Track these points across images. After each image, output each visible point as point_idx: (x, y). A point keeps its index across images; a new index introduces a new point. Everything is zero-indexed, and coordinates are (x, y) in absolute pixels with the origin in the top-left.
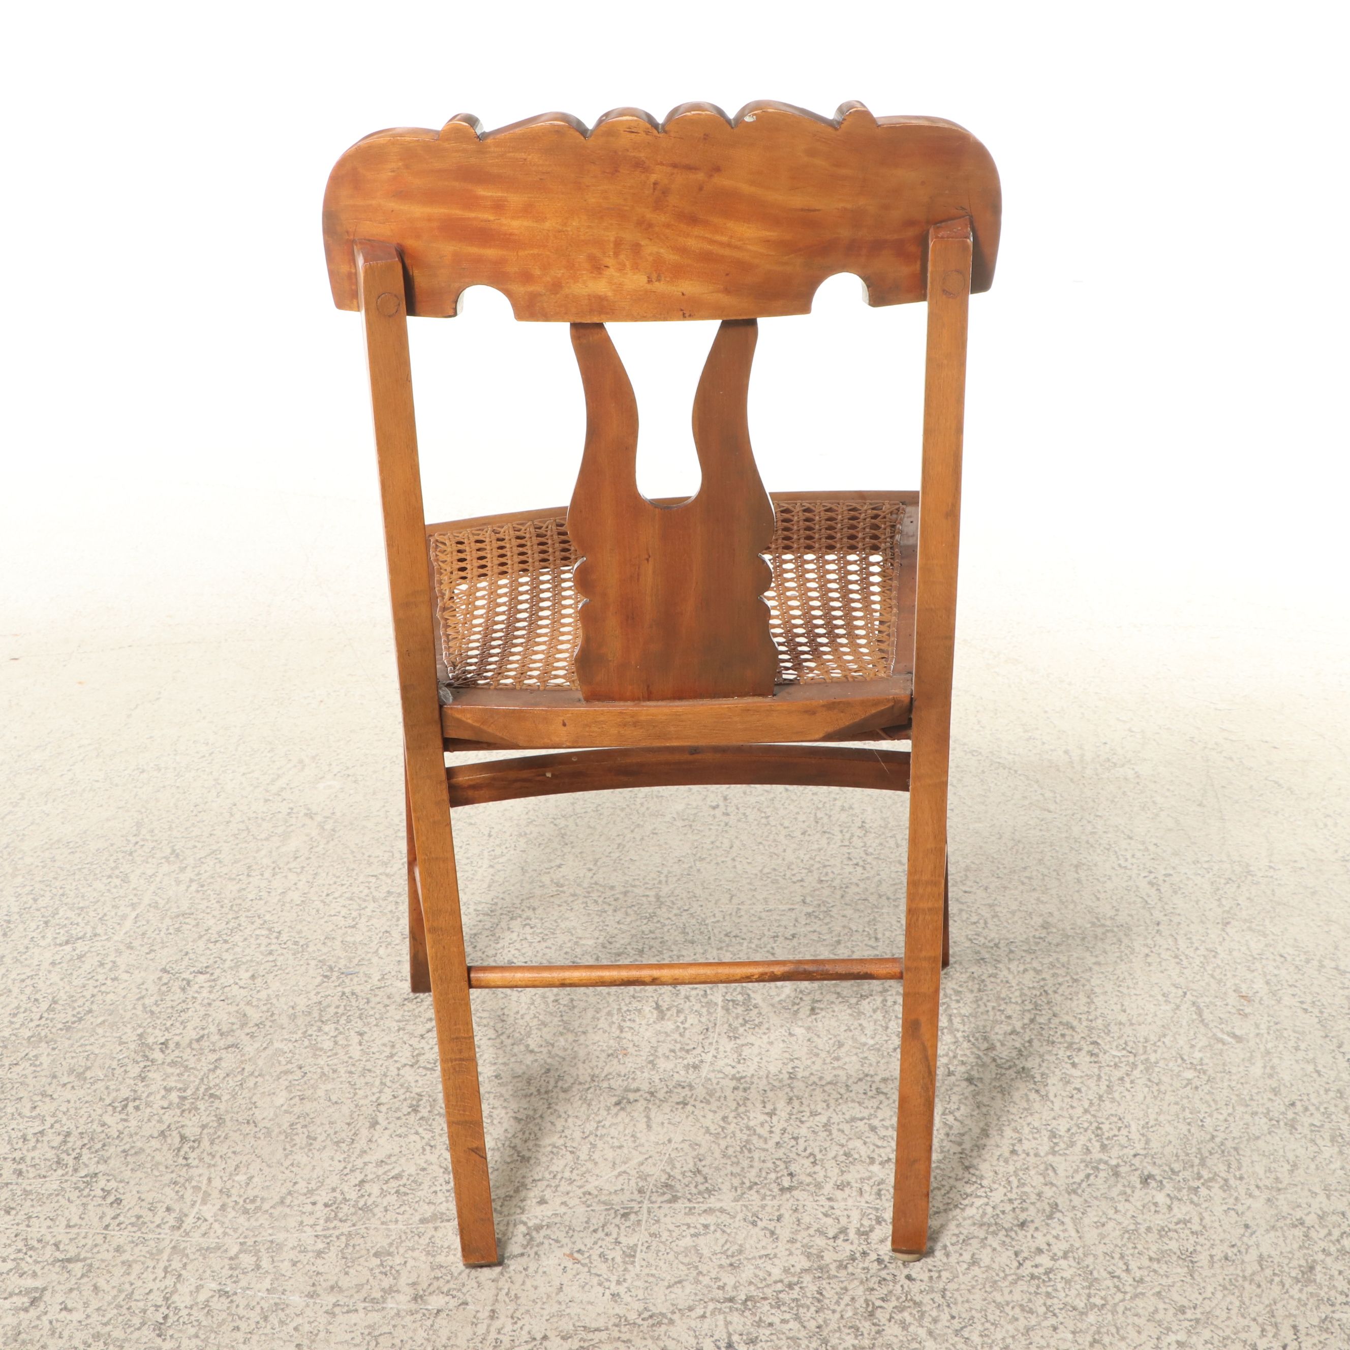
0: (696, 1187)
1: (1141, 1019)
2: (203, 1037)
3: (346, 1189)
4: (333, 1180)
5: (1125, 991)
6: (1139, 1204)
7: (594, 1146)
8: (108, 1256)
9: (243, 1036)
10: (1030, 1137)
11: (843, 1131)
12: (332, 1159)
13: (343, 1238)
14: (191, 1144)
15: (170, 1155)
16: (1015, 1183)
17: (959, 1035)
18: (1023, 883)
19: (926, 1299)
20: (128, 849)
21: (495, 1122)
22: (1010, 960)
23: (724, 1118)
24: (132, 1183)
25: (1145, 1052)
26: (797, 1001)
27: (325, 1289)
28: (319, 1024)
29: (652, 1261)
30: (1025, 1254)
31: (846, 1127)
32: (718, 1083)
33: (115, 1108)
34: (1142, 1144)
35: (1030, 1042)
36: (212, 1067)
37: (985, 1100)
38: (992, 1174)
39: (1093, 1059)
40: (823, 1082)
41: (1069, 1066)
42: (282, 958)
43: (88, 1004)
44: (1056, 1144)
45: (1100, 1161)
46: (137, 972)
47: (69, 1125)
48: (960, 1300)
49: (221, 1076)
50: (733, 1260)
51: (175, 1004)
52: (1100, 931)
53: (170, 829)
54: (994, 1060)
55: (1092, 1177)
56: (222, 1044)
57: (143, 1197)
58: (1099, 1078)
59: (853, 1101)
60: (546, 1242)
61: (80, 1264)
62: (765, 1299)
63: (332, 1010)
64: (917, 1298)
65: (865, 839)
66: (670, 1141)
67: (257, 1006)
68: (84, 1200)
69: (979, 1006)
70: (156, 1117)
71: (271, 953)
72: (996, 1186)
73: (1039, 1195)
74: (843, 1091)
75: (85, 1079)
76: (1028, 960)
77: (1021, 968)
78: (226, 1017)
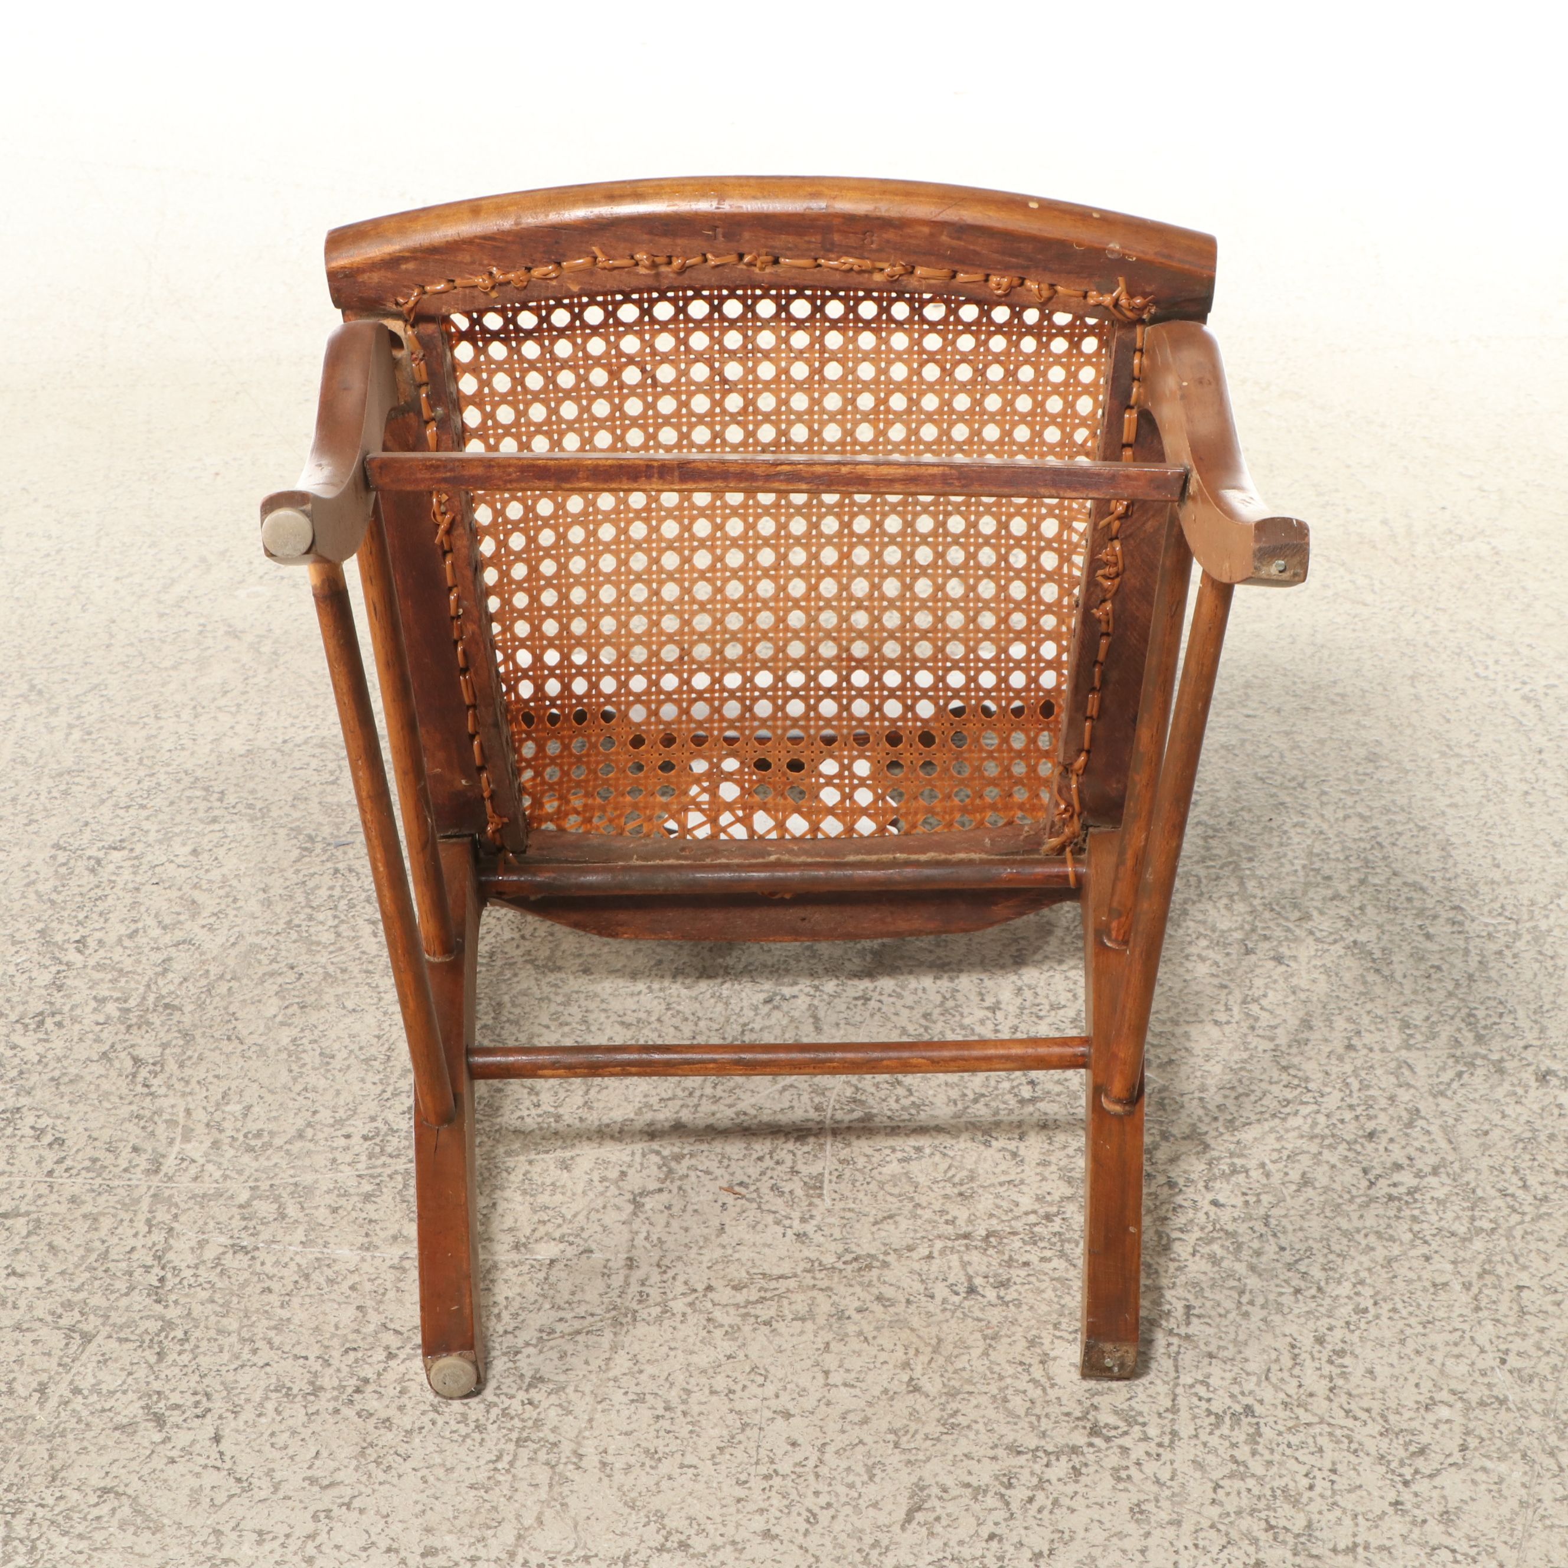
0: (897, 1101)
1: (1523, 876)
2: (136, 931)
3: (390, 1117)
4: (370, 1107)
5: (1495, 839)
6: (1536, 1107)
8: (62, 1209)
9: (197, 930)
10: (1372, 1028)
12: (363, 1080)
13: (399, 1178)
14: (151, 1067)
15: (122, 1083)
16: (1355, 1085)
17: (1256, 902)
18: (1333, 703)
19: (1243, 1228)
21: (593, 1028)
22: (1322, 804)
24: (74, 1118)
25: (1532, 918)
27: (385, 1240)
28: (308, 910)
29: (847, 1193)
30: (1378, 1171)
33: (26, 1026)
34: (1535, 1033)
35: (1361, 908)
36: (159, 969)
37: (1304, 984)
38: (1320, 1075)
39: (1456, 928)
41: (1421, 938)
42: (233, 826)
44: (1411, 1036)
45: (1476, 1055)
48: (1290, 1228)
49: (177, 981)
50: (963, 1188)
51: (84, 890)
52: (1453, 763)
53: (20, 656)
54: (1311, 933)
55: (1466, 1076)
56: (167, 939)
57: (94, 1135)
58: (1467, 951)
60: (692, 1174)
61: (22, 1220)
62: (1014, 1233)
63: (324, 893)
64: (1230, 1228)
67: (210, 891)
68: (9, 1142)
69: (1282, 865)
70: (90, 1035)
71: (215, 820)
72: (1328, 1089)
73: (1392, 1098)
76: (1350, 803)
77: (1340, 814)
78: (165, 905)
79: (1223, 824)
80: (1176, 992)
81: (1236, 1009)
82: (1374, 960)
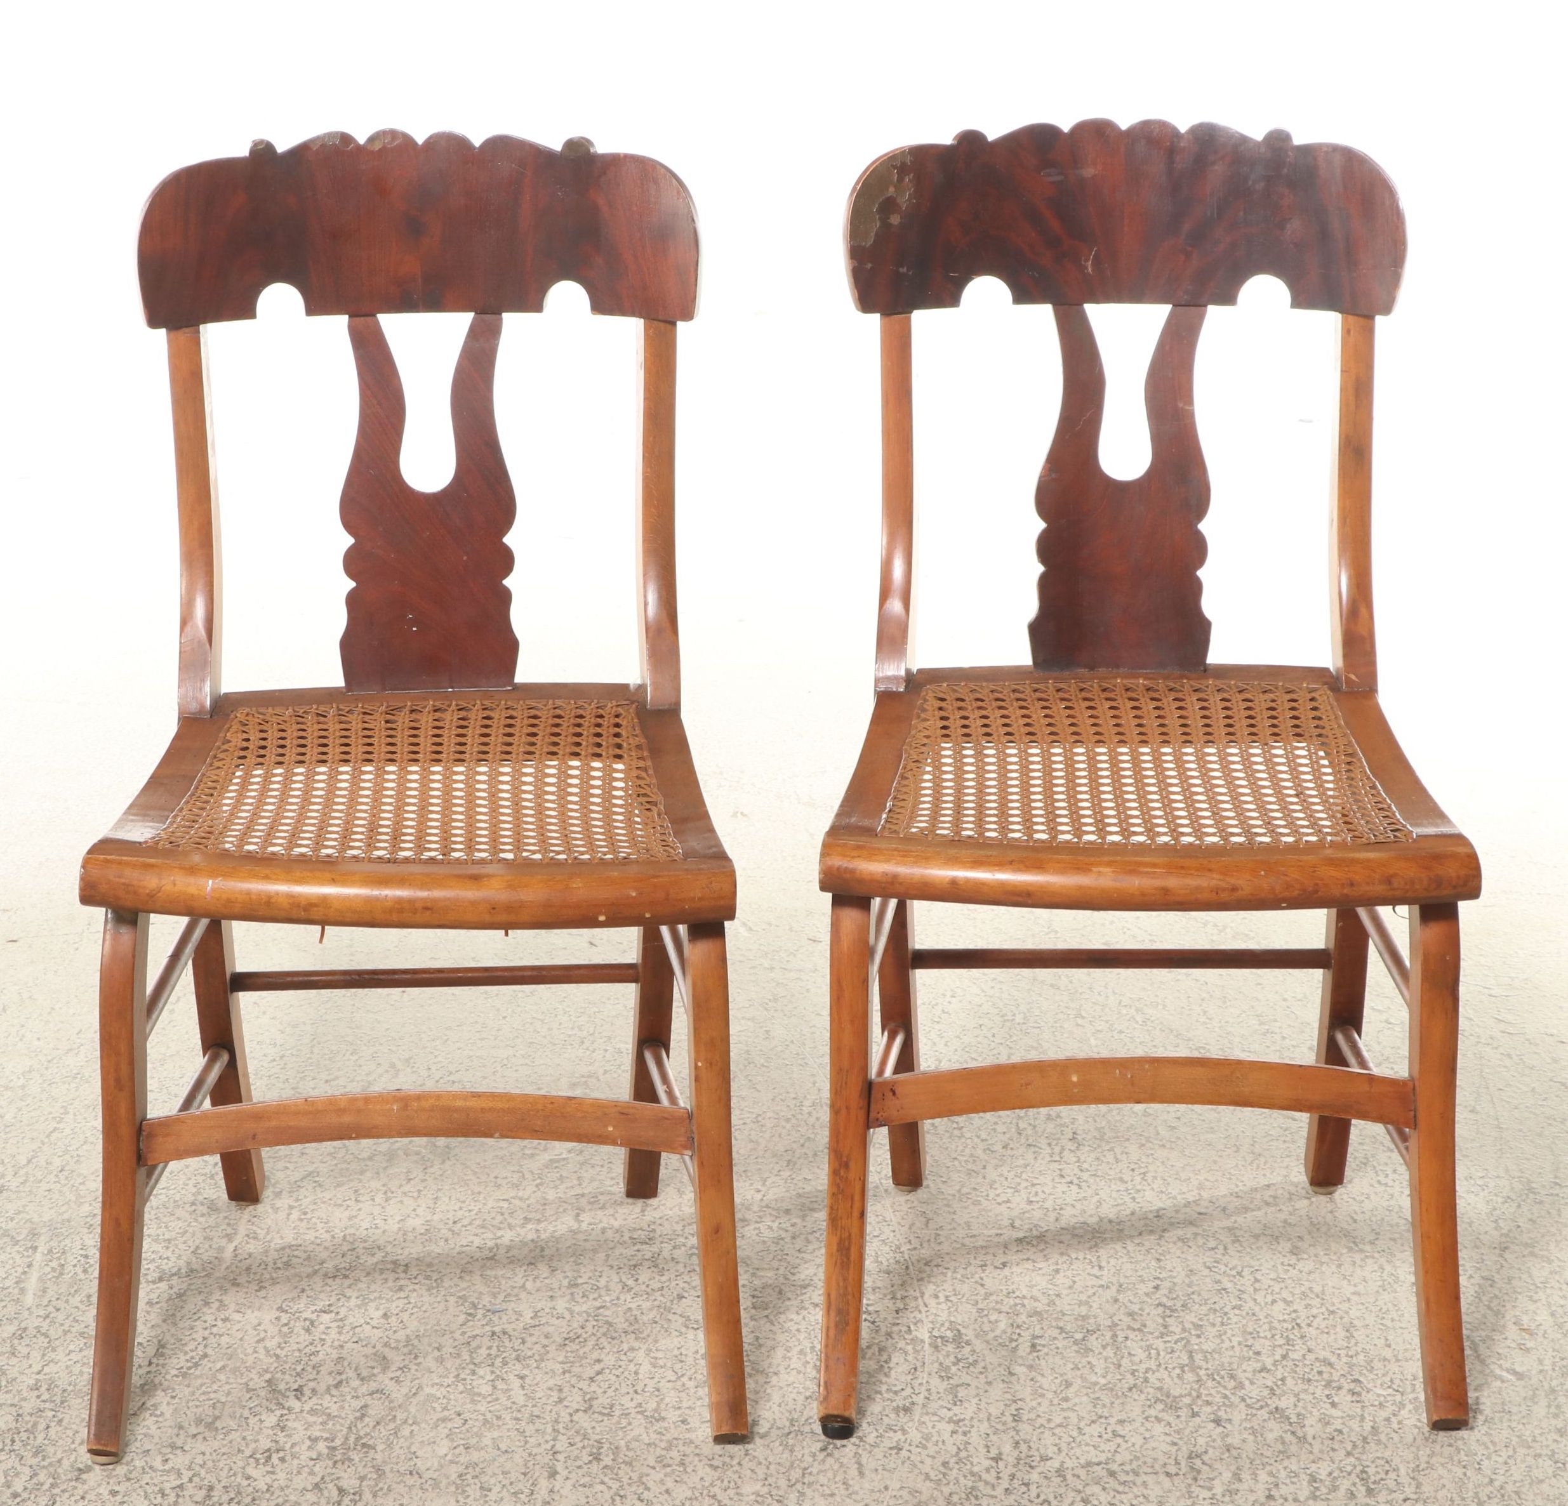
1: (1407, 1354)
2: (341, 1382)
5: (1386, 1323)
7: (802, 1494)
9: (387, 1381)
10: (1288, 1481)
11: (1078, 1477)
14: (352, 1497)
17: (1202, 1373)
21: (689, 1470)
22: (1255, 1290)
23: (945, 1464)
25: (1414, 1391)
26: (1015, 1337)
28: (472, 1367)
31: (1082, 1473)
32: (933, 1427)
33: (257, 1460)
34: (1415, 1488)
35: (1283, 1380)
36: (358, 1414)
37: (1236, 1443)
39: (1355, 1398)
40: (1052, 1425)
41: (1328, 1406)
42: (415, 1294)
43: (201, 1347)
44: (1317, 1489)
46: (249, 1311)
47: (210, 1478)
49: (372, 1424)
51: (301, 1347)
54: (1243, 1400)
56: (364, 1389)
58: (1363, 1418)
59: (1087, 1445)
63: (483, 1352)
65: (1079, 1153)
66: (886, 1488)
67: (396, 1348)
69: (1223, 1341)
70: (306, 1469)
71: (401, 1289)
74: (1075, 1434)
75: (217, 1429)
76: (1277, 1290)
77: (1269, 1299)
78: (363, 1360)
79: (1179, 1304)
80: (1137, 1447)
81: (1183, 1464)
82: (1291, 1424)
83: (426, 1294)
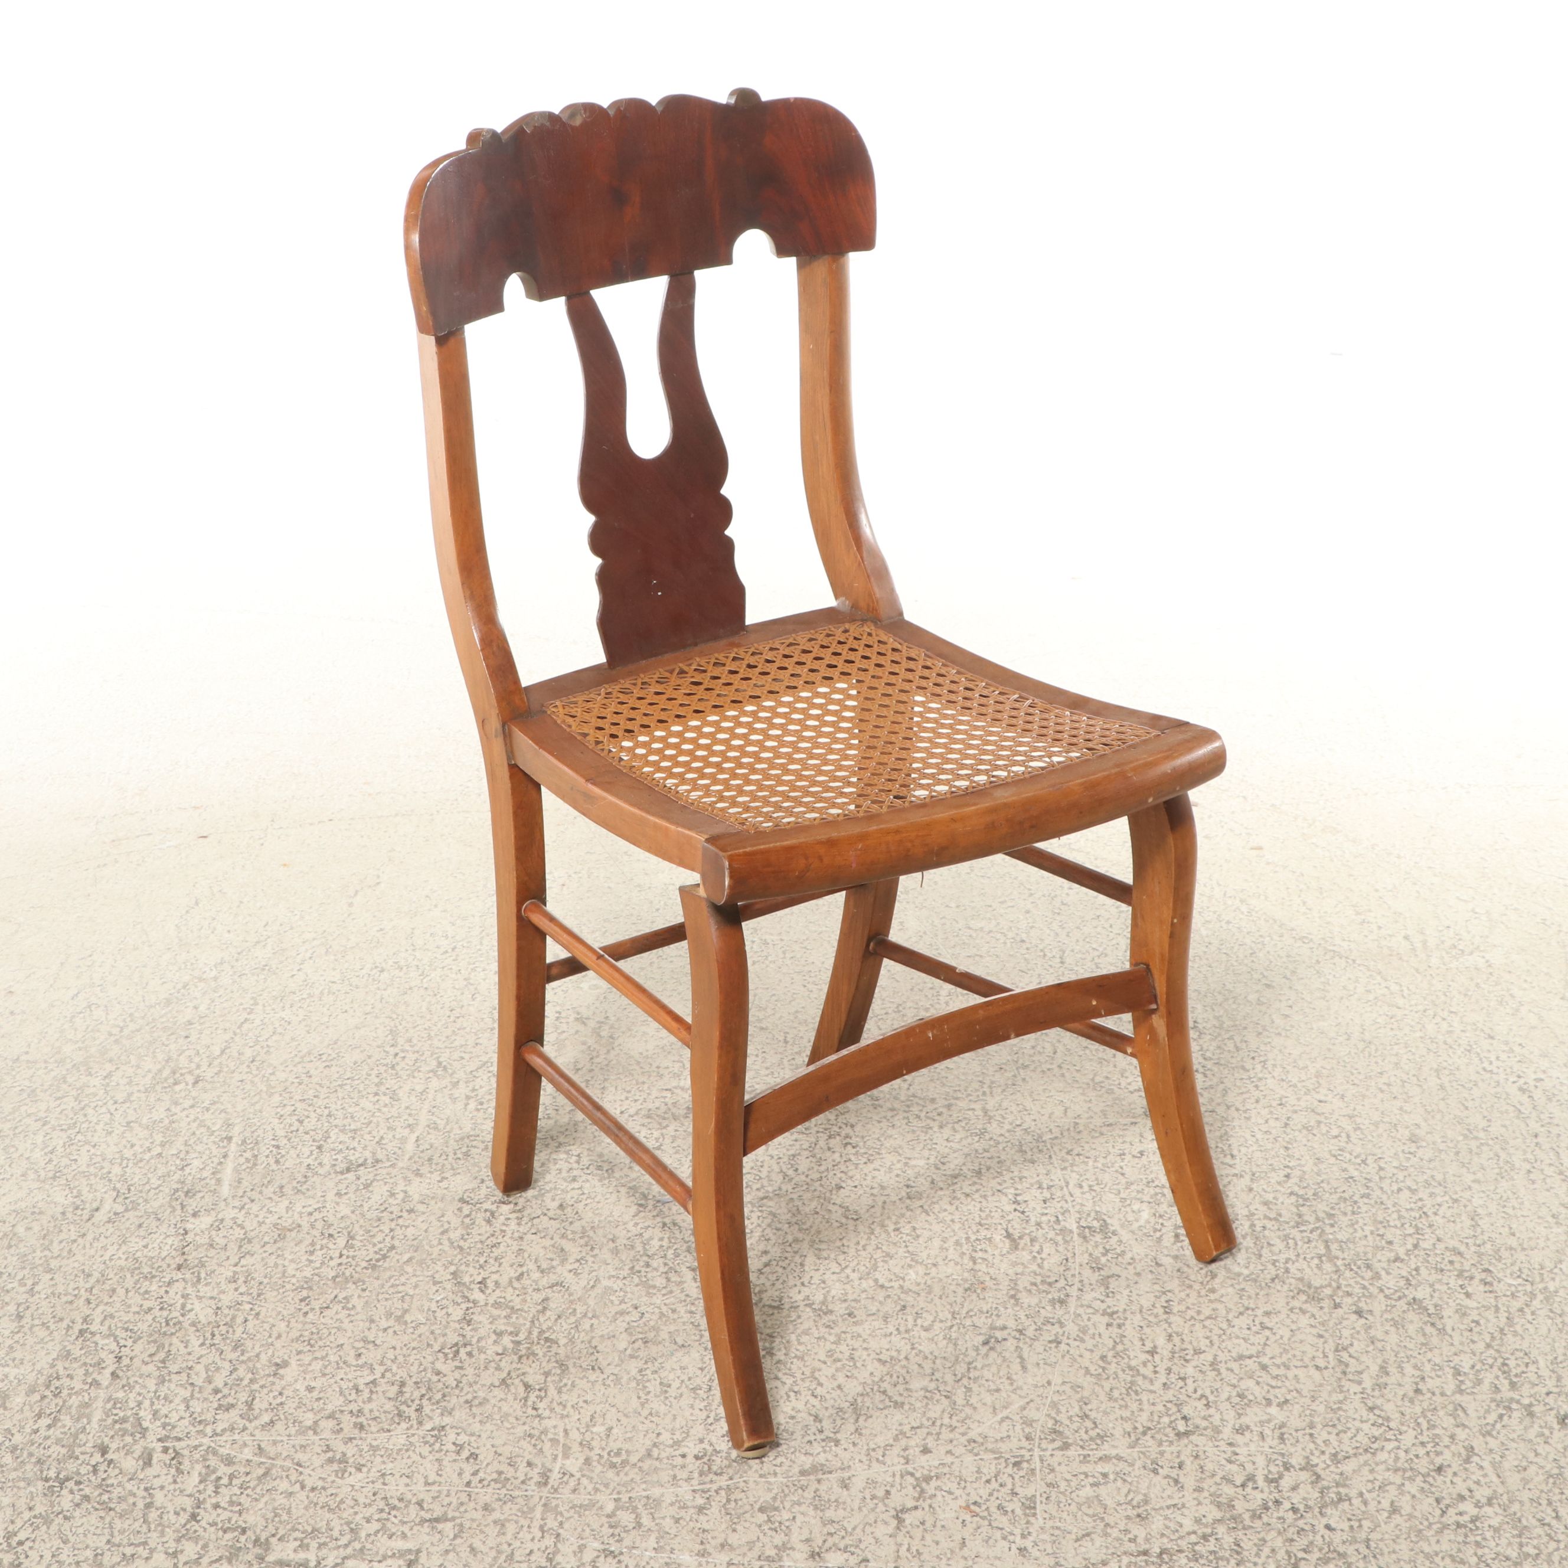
0: (1086, 1432)
1: (1533, 1244)
2: (522, 1274)
3: (714, 1440)
4: (698, 1431)
5: (1510, 1211)
6: (1560, 1447)
7: (969, 1389)
8: (478, 1515)
9: (566, 1274)
10: (1433, 1374)
11: (1232, 1371)
12: (692, 1407)
13: (723, 1493)
14: (537, 1393)
15: (517, 1405)
16: (1425, 1426)
17: (1339, 1263)
18: (1382, 1091)
19: (1350, 1550)
20: (388, 1061)
21: (859, 1364)
22: (1381, 1178)
23: (1103, 1358)
24: (484, 1436)
25: (1542, 1280)
26: (1159, 1227)
27: (715, 1548)
28: (645, 1258)
29: (1054, 1513)
30: (1447, 1501)
31: (1235, 1366)
32: (1089, 1319)
33: (446, 1355)
34: (1554, 1382)
35: (1417, 1269)
36: (540, 1308)
37: (1379, 1335)
38: (1398, 1415)
39: (1487, 1288)
40: (1202, 1317)
41: (1463, 1296)
42: (588, 1185)
43: (388, 1239)
44: (1462, 1382)
45: (1512, 1400)
46: (433, 1202)
47: (402, 1374)
48: (1386, 1550)
49: (553, 1318)
50: (1140, 1511)
51: (483, 1238)
52: (1474, 1144)
53: (430, 1037)
54: (1382, 1291)
55: (1505, 1418)
56: (544, 1282)
57: (499, 1451)
58: (1497, 1309)
59: (1237, 1337)
60: (939, 1493)
61: (450, 1525)
62: (1180, 1551)
63: (656, 1243)
64: (1341, 1549)
65: (1201, 1042)
66: (1049, 1383)
67: (573, 1240)
68: (438, 1455)
69: (1356, 1230)
70: (493, 1364)
71: (574, 1179)
72: (1404, 1428)
73: (1452, 1437)
74: (1224, 1326)
75: (406, 1323)
76: (1401, 1178)
77: (1395, 1187)
78: (542, 1252)
79: (1310, 1193)
80: (1285, 1339)
81: (1331, 1356)
82: (1429, 1315)
83: (598, 1184)
